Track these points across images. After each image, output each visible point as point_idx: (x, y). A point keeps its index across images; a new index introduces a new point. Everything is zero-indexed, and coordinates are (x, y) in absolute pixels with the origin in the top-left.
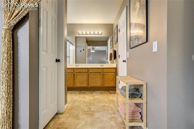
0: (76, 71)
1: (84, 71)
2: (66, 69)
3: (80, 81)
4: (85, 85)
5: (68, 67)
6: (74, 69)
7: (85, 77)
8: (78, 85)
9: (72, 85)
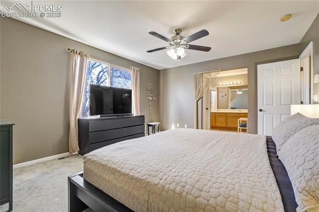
0: (217, 114)
1: (223, 115)
2: (211, 113)
3: (220, 122)
4: (224, 126)
5: (212, 112)
6: (215, 113)
7: (224, 119)
8: (218, 125)
9: (214, 125)
